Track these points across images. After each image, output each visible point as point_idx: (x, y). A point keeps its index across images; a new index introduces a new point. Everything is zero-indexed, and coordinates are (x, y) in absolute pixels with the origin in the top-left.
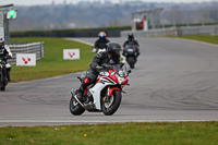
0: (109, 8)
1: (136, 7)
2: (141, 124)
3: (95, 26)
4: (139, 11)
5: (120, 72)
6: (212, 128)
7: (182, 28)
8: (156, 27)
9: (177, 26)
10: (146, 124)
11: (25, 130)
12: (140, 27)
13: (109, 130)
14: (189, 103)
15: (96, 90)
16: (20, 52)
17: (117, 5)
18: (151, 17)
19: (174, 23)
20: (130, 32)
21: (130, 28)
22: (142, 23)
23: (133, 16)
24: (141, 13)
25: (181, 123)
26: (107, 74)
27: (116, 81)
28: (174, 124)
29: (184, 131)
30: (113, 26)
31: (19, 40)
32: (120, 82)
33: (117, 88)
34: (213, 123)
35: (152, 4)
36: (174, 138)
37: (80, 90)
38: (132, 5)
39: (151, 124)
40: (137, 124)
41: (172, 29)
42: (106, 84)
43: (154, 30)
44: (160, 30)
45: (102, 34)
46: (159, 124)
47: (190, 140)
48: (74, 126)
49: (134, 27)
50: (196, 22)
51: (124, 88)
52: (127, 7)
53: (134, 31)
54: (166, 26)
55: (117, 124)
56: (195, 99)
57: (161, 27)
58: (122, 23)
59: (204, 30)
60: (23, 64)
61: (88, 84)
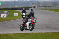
0: (26, 2)
1: (33, 2)
2: (35, 33)
3: (22, 7)
4: (34, 3)
5: (34, 19)
6: (54, 34)
7: (46, 7)
8: (39, 7)
9: (45, 7)
10: (36, 33)
11: (3, 35)
12: (34, 7)
13: (26, 35)
14: (48, 27)
15: (27, 24)
16: (2, 14)
17: (28, 1)
18: (37, 4)
19: (44, 6)
20: (32, 8)
21: (32, 7)
22: (35, 6)
23: (33, 4)
24: (35, 3)
25: (46, 33)
26: (30, 20)
27: (33, 21)
28: (44, 33)
29: (46, 35)
30: (27, 7)
31: (2, 10)
32: (34, 22)
33: (33, 23)
34: (54, 33)
35: (38, 1)
36: (44, 37)
37: (23, 24)
38: (32, 1)
39: (38, 33)
40: (34, 33)
41: (43, 7)
42: (30, 22)
43: (38, 8)
44: (40, 8)
45: (24, 9)
46: (40, 33)
47: (48, 37)
48: (17, 34)
49: (33, 7)
50: (50, 6)
51: (35, 23)
52: (31, 2)
53: (33, 8)
54: (42, 7)
55: (28, 33)
56: (49, 26)
57: (40, 7)
58: (30, 6)
59: (52, 8)
60: (3, 17)
61: (25, 22)
